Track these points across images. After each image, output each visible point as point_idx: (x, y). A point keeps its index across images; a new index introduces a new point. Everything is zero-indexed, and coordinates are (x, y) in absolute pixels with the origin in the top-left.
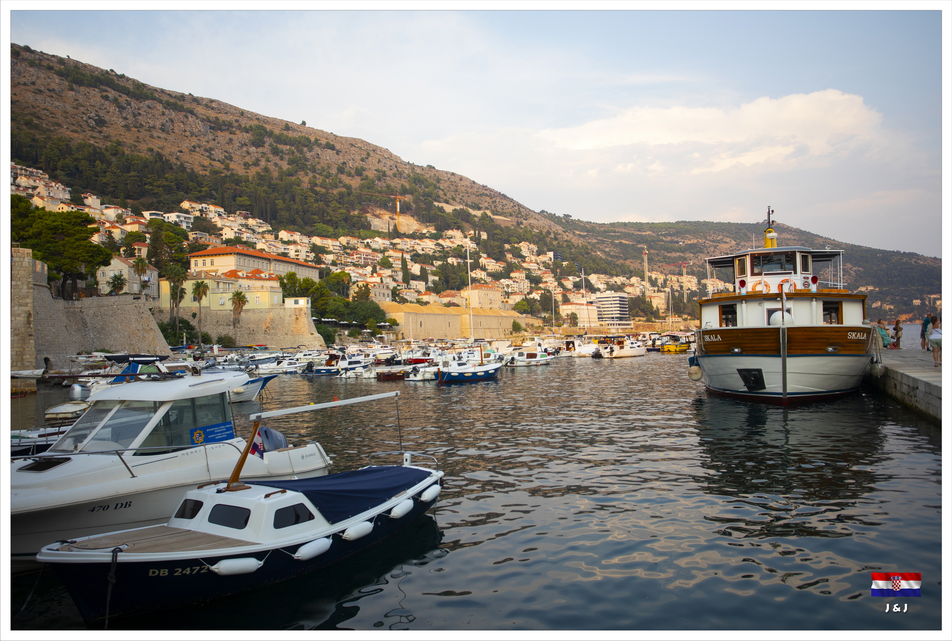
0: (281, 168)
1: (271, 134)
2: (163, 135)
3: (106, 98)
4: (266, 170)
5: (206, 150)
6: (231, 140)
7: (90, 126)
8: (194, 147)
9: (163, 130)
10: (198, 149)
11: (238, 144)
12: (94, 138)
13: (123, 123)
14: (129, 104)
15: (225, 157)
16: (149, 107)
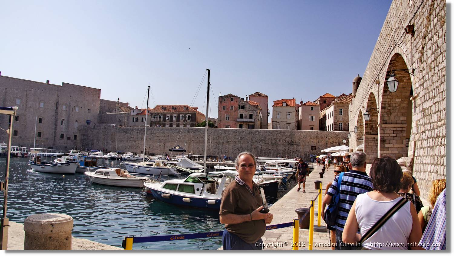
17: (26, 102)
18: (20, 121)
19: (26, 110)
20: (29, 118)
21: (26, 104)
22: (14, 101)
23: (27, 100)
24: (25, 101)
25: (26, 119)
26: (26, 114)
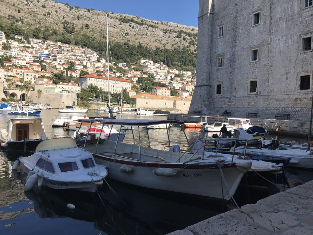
0: (184, 46)
1: (185, 33)
2: (146, 37)
3: (130, 26)
4: (179, 47)
5: (159, 41)
6: (169, 36)
7: (123, 36)
8: (155, 40)
9: (146, 35)
10: (157, 40)
11: (172, 38)
12: (122, 39)
13: (134, 34)
14: (137, 27)
15: (166, 43)
16: (143, 27)
17: (271, 12)
18: (260, 59)
19: (270, 29)
20: (278, 47)
21: (271, 16)
22: (249, 23)
23: (273, 7)
24: (269, 9)
25: (270, 51)
26: (271, 39)
